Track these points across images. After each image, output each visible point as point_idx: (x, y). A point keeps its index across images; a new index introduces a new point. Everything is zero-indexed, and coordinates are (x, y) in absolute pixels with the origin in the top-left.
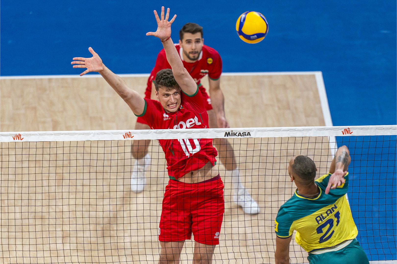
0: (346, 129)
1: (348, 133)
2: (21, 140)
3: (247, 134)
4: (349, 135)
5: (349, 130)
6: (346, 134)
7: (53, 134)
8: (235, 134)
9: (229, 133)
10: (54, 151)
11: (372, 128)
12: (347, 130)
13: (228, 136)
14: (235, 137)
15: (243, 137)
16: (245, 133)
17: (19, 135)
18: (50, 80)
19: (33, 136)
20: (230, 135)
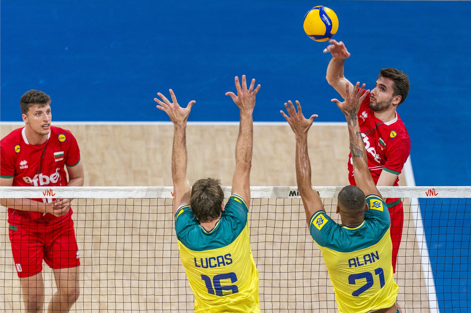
0: (430, 190)
1: (433, 195)
2: (53, 196)
4: (434, 197)
5: (434, 190)
6: (430, 196)
7: (90, 190)
9: (294, 192)
10: (90, 209)
11: (460, 189)
12: (432, 191)
13: (293, 195)
17: (50, 191)
18: (87, 127)
19: (66, 191)
20: (295, 195)
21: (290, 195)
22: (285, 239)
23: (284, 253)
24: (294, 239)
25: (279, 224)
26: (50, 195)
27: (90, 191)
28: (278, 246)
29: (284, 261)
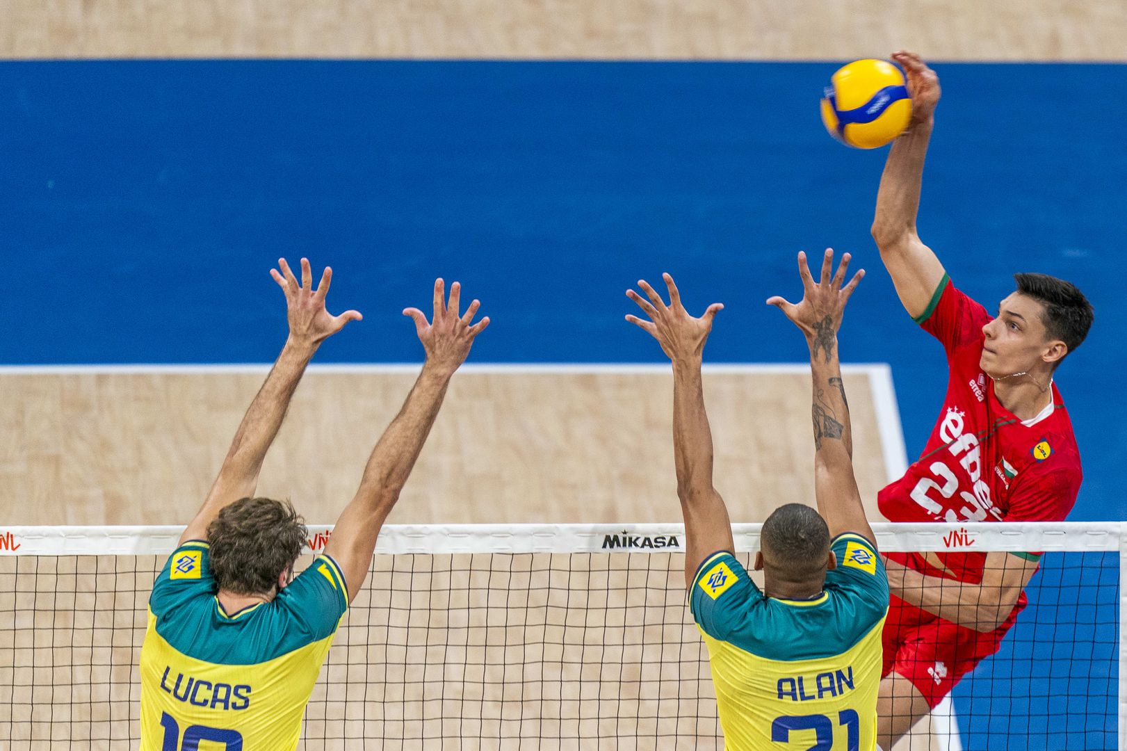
0: (956, 532)
1: (961, 544)
2: (13, 549)
3: (667, 542)
5: (964, 533)
6: (955, 546)
7: (107, 535)
8: (632, 542)
9: (616, 538)
10: (107, 583)
11: (1030, 530)
12: (959, 534)
13: (612, 546)
14: (633, 549)
15: (655, 550)
16: (661, 540)
17: (8, 536)
18: (101, 378)
19: (47, 539)
20: (618, 545)
21: (604, 546)
22: (592, 654)
23: (590, 690)
24: (613, 654)
25: (576, 618)
26: (7, 548)
27: (105, 536)
28: (573, 672)
29: (590, 710)
